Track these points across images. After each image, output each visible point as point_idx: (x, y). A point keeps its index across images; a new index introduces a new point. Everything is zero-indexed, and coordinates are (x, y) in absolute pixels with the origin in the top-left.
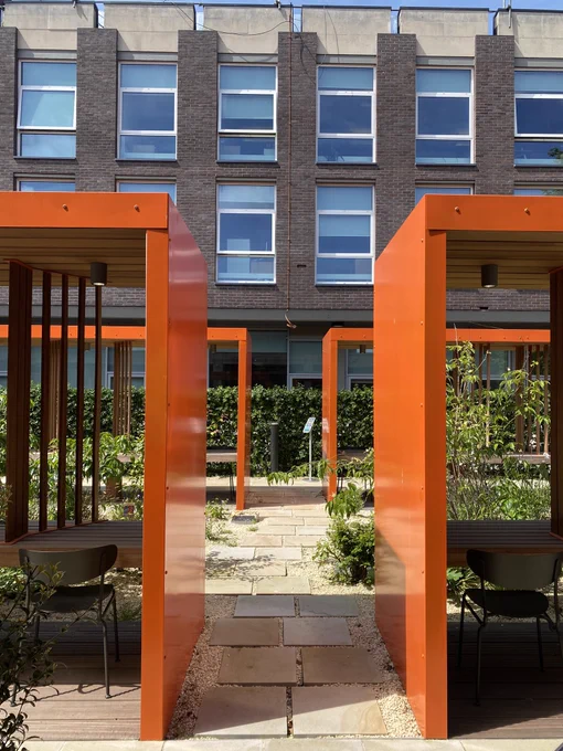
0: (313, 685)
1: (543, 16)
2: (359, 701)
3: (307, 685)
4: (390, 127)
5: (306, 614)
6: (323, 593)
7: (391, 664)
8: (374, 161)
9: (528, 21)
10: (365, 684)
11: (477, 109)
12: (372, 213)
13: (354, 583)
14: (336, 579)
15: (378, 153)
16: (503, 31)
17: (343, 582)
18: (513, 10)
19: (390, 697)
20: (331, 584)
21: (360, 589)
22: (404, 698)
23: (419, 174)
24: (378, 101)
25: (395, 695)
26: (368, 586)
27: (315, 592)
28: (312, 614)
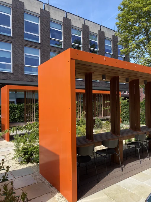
0: (32, 199)
1: (56, 9)
2: (49, 199)
3: (30, 200)
4: (16, 27)
5: (17, 177)
6: (19, 169)
7: (51, 185)
8: (11, 36)
9: (53, 9)
10: (47, 194)
11: (41, 28)
12: (11, 51)
13: (28, 163)
14: (21, 163)
15: (13, 33)
16: (47, 9)
17: (24, 164)
18: (49, 5)
19: (56, 195)
20: (20, 165)
21: (30, 165)
22: (60, 194)
23: (25, 42)
24: (12, 18)
25: (58, 194)
26: (32, 163)
27: (16, 169)
28: (19, 176)
